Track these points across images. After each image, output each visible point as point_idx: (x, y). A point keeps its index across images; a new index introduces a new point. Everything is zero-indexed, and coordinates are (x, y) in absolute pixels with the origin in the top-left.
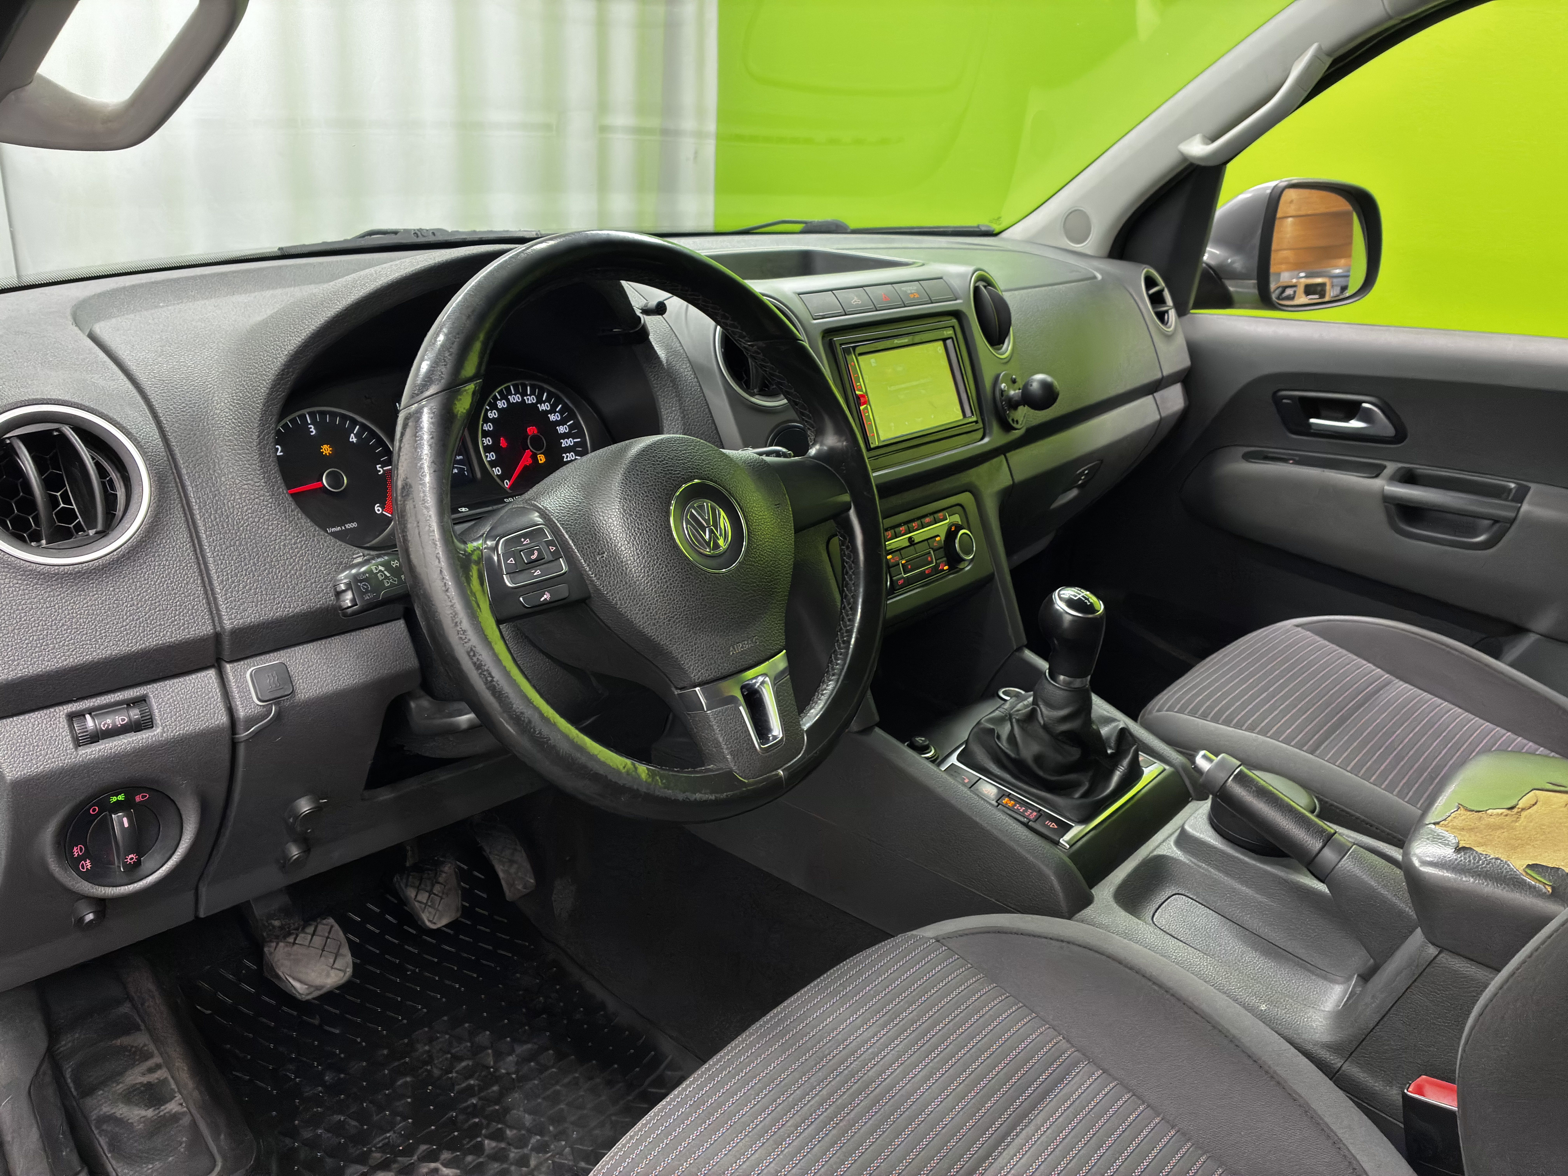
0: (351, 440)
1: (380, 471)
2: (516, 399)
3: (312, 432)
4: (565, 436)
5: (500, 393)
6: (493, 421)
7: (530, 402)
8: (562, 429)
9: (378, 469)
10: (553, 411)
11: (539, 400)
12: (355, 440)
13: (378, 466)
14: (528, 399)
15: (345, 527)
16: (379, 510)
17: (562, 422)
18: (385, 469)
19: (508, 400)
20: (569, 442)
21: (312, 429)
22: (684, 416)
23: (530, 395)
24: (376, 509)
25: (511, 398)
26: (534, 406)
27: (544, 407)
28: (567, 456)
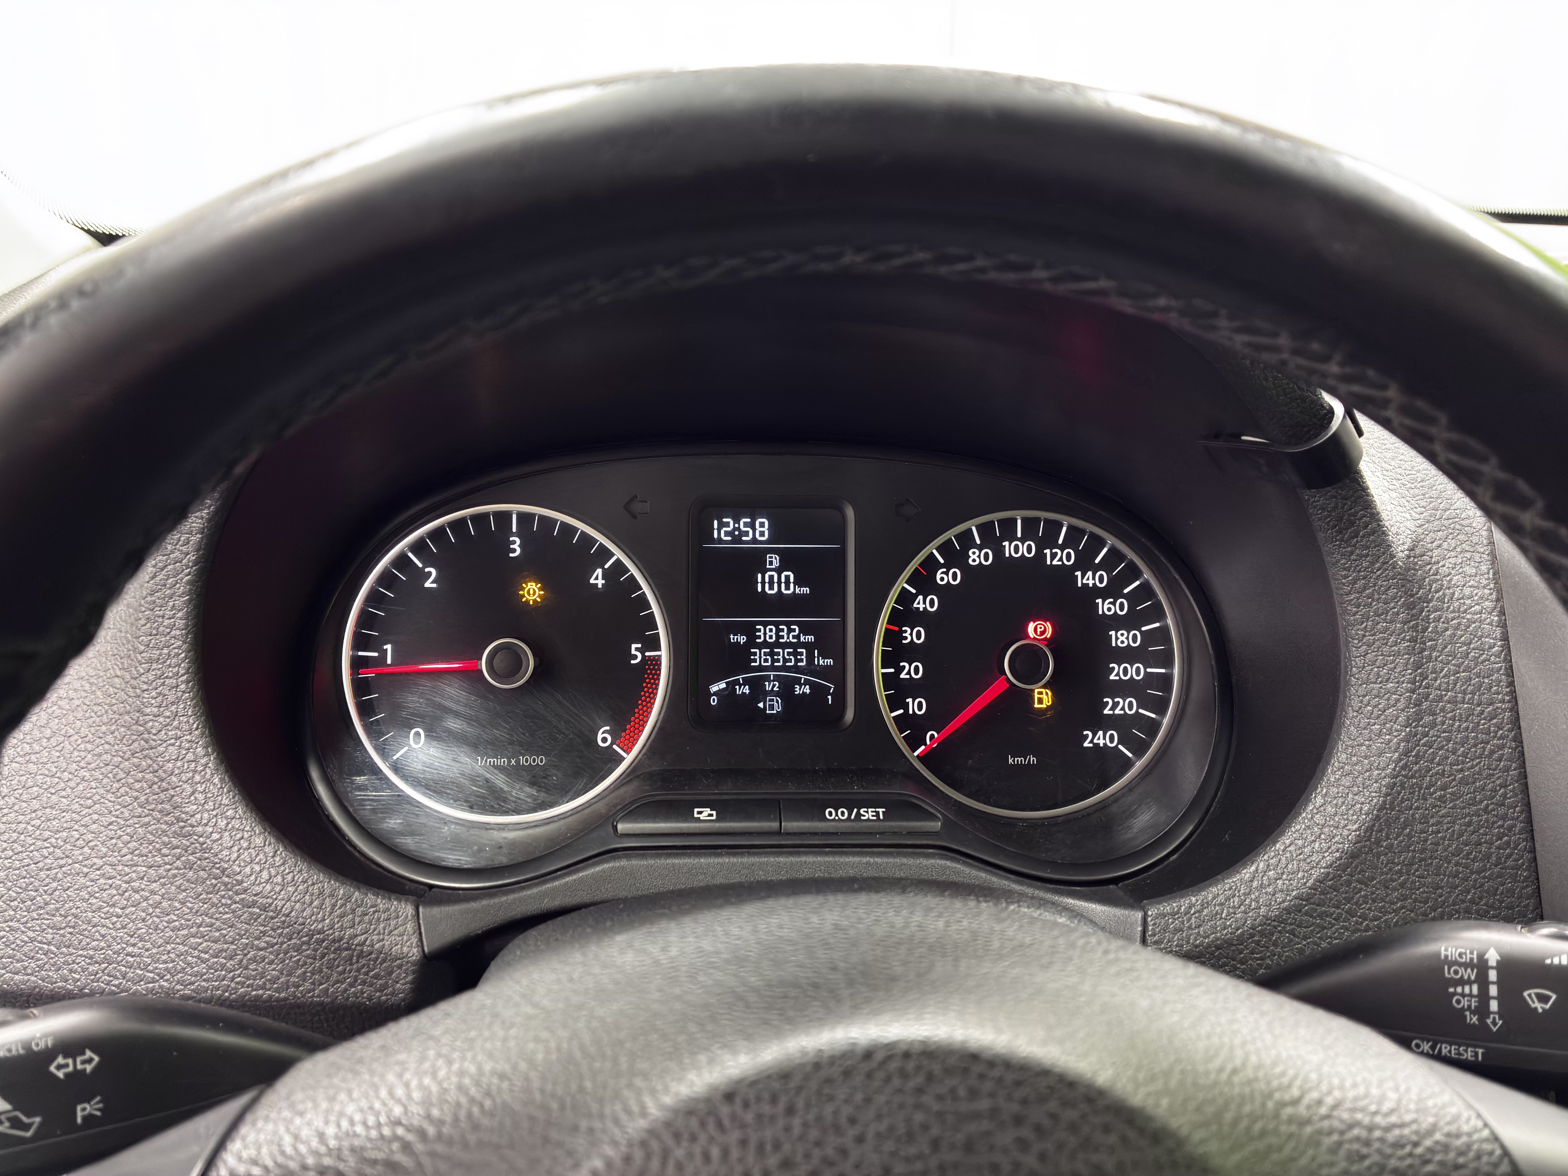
0: (592, 581)
1: (636, 657)
2: (1023, 549)
3: (514, 551)
4: (1127, 655)
5: (986, 530)
6: (944, 592)
7: (1055, 562)
8: (1121, 638)
9: (633, 652)
10: (1112, 591)
11: (1085, 563)
12: (600, 582)
13: (634, 646)
14: (1053, 556)
15: (518, 762)
16: (604, 740)
17: (1128, 623)
18: (647, 654)
19: (999, 552)
20: (1132, 671)
21: (515, 546)
22: (1418, 717)
23: (1062, 548)
24: (600, 736)
25: (1008, 548)
26: (1066, 573)
27: (1088, 579)
28: (1115, 705)
